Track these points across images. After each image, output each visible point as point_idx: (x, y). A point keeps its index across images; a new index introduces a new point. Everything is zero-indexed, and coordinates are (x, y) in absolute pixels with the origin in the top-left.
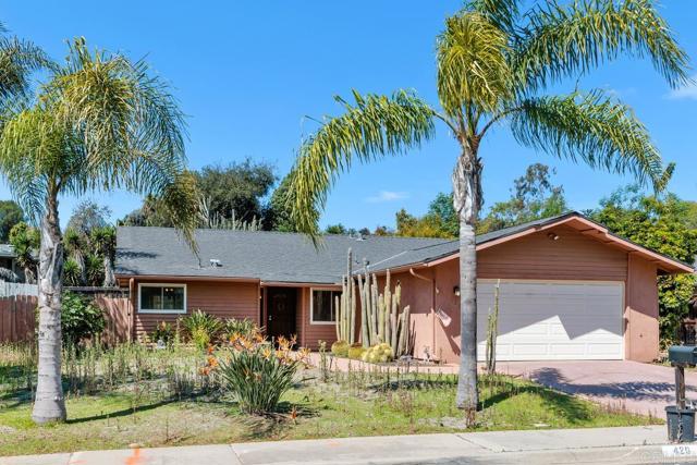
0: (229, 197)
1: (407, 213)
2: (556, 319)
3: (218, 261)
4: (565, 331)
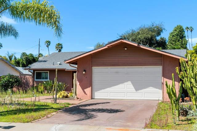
3: (60, 63)
4: (133, 88)
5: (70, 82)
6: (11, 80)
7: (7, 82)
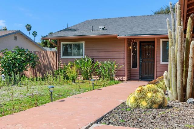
3: (103, 27)
5: (122, 60)
6: (18, 57)
7: (10, 60)
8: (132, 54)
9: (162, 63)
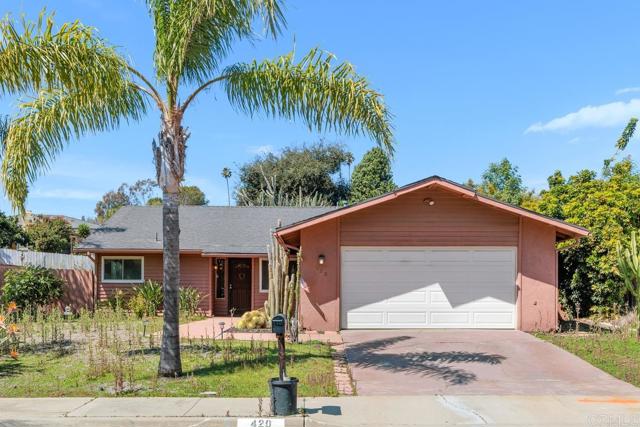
0: (299, 176)
1: (474, 184)
2: (437, 287)
4: (446, 299)
5: (205, 286)
7: (31, 286)
8: (217, 276)
9: (261, 291)
